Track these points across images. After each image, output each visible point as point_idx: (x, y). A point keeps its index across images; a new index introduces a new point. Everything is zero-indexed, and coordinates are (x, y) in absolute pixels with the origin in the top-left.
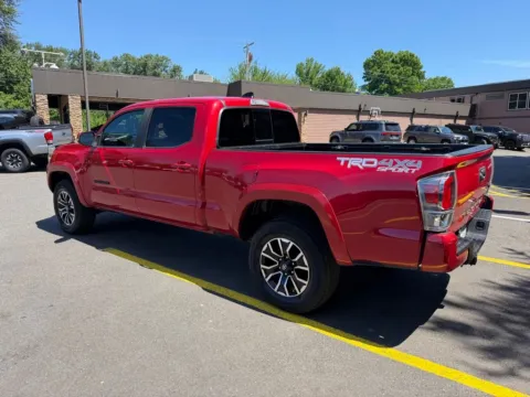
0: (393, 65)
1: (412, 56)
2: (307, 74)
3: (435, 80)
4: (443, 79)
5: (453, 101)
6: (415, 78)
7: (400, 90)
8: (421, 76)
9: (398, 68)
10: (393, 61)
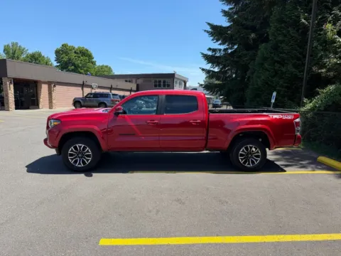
0: (75, 55)
1: (87, 51)
2: (14, 53)
3: (102, 67)
4: (107, 67)
5: (126, 81)
6: (91, 64)
7: (82, 71)
8: (94, 63)
9: (79, 57)
10: (75, 52)
